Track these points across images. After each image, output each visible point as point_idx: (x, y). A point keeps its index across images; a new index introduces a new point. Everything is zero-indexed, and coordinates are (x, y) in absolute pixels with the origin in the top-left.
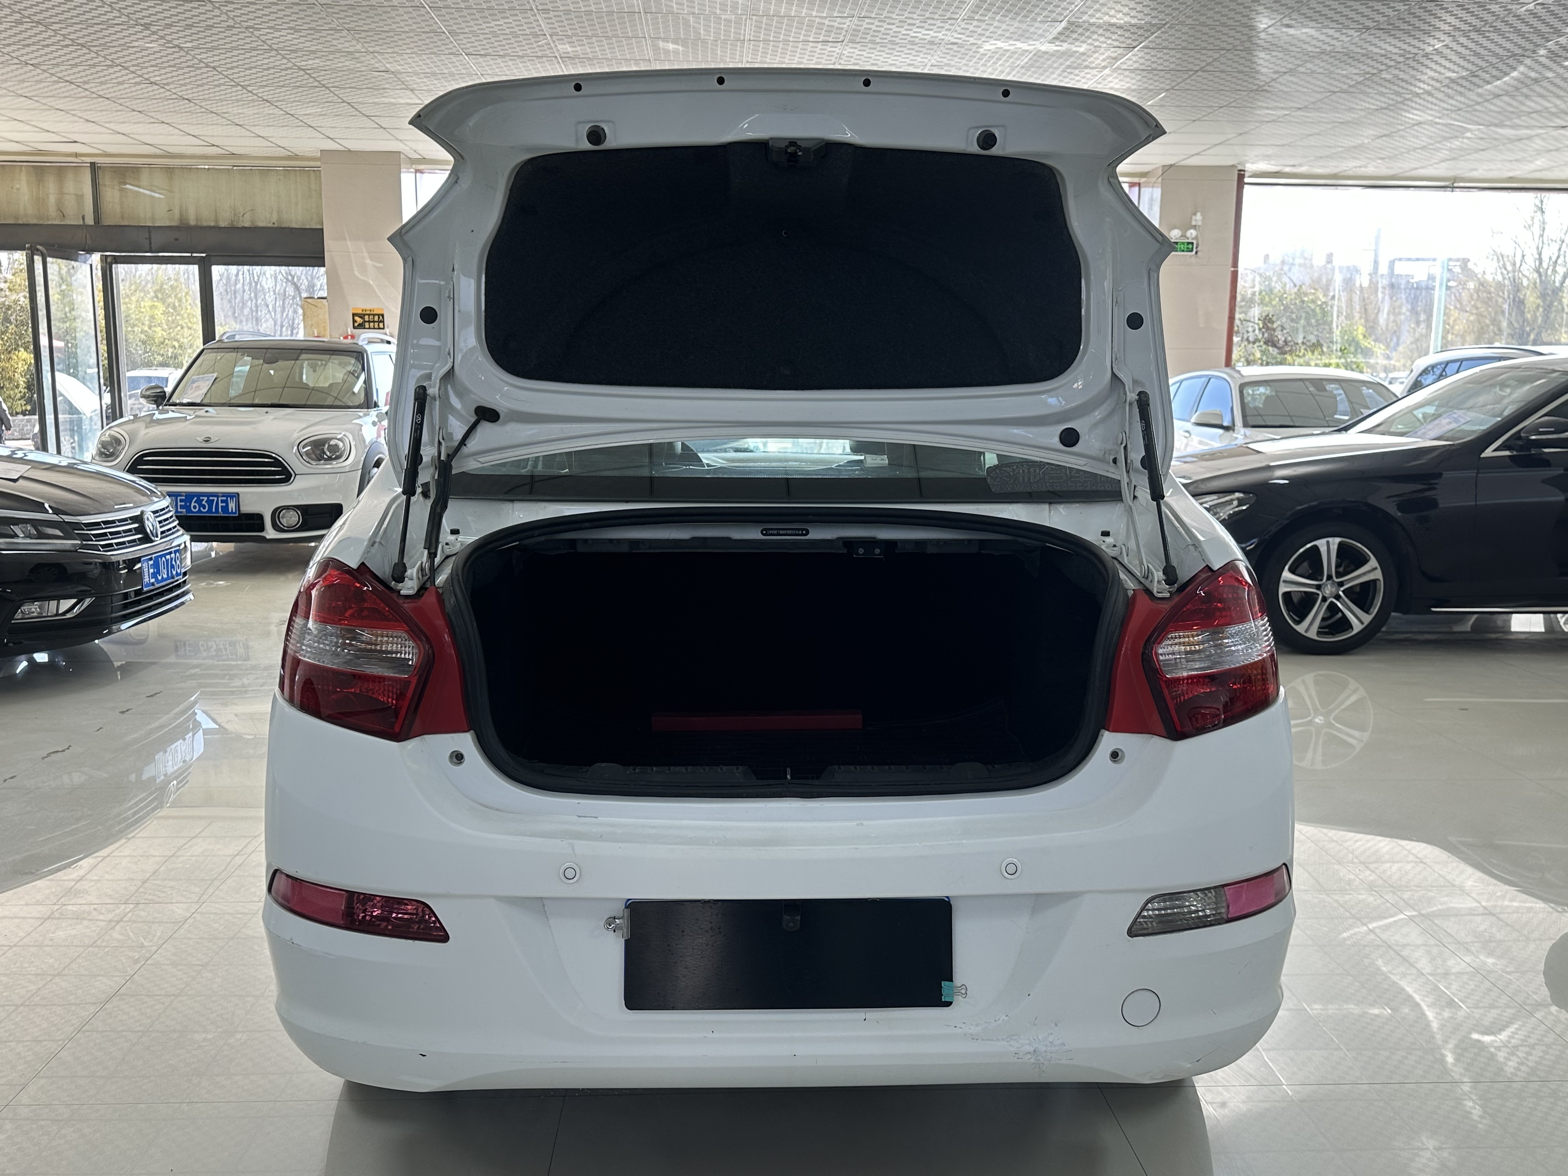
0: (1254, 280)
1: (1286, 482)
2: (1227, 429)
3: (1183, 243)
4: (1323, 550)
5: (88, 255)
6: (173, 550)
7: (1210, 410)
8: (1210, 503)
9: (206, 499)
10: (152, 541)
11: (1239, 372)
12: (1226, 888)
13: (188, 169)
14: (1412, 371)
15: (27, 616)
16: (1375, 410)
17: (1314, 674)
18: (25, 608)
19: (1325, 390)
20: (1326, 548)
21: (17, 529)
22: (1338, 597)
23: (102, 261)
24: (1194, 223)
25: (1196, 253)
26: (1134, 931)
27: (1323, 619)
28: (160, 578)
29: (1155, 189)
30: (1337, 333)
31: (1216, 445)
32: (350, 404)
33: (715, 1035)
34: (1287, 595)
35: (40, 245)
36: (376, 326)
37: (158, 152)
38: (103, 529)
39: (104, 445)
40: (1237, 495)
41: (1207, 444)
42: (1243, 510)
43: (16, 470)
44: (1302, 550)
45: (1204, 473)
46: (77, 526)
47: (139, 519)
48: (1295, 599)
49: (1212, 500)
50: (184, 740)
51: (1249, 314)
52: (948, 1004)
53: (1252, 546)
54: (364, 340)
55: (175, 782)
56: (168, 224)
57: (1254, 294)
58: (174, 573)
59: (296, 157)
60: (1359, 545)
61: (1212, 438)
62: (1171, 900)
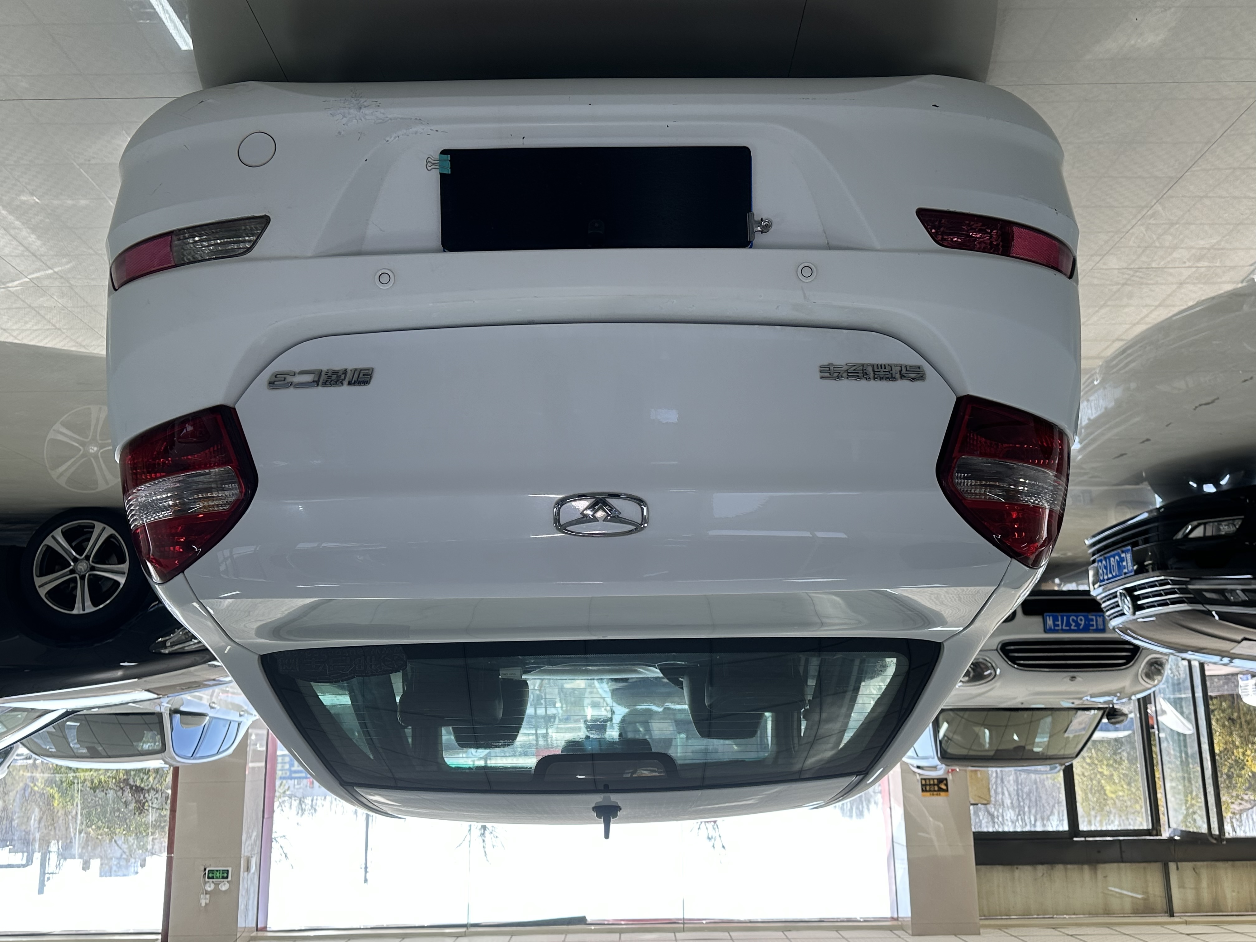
0: (153, 845)
1: (122, 664)
2: (177, 711)
3: (217, 878)
4: (88, 603)
5: (1172, 835)
6: (1106, 582)
7: (192, 728)
8: (191, 643)
9: (1072, 627)
10: (1125, 589)
11: (166, 763)
12: (173, 264)
13: (1091, 914)
14: (8, 767)
15: (1231, 522)
16: (41, 732)
17: (97, 490)
18: (1232, 529)
19: (88, 748)
20: (86, 604)
21: (1243, 597)
22: (75, 560)
23: (1160, 831)
24: (208, 896)
25: (205, 869)
26: (265, 221)
27: (88, 540)
28: (1117, 557)
29: (244, 926)
30: (78, 800)
31: (187, 696)
32: (951, 713)
33: (665, 123)
34: (122, 561)
35: (1213, 844)
36: (928, 781)
37: (1118, 928)
38: (1169, 599)
39: (1159, 672)
40: (167, 651)
41: (195, 697)
42: (161, 637)
43: (1244, 648)
44: (108, 602)
45: (195, 671)
46: (1190, 601)
47: (1137, 608)
48: (114, 558)
49: (191, 646)
50: (1089, 419)
51: (158, 815)
52: (444, 152)
53: (153, 604)
54: (941, 769)
55: (1096, 383)
56: (1108, 866)
57: (153, 834)
58: (1104, 562)
59: (1000, 927)
60: (55, 608)
61: (189, 703)
62: (227, 251)
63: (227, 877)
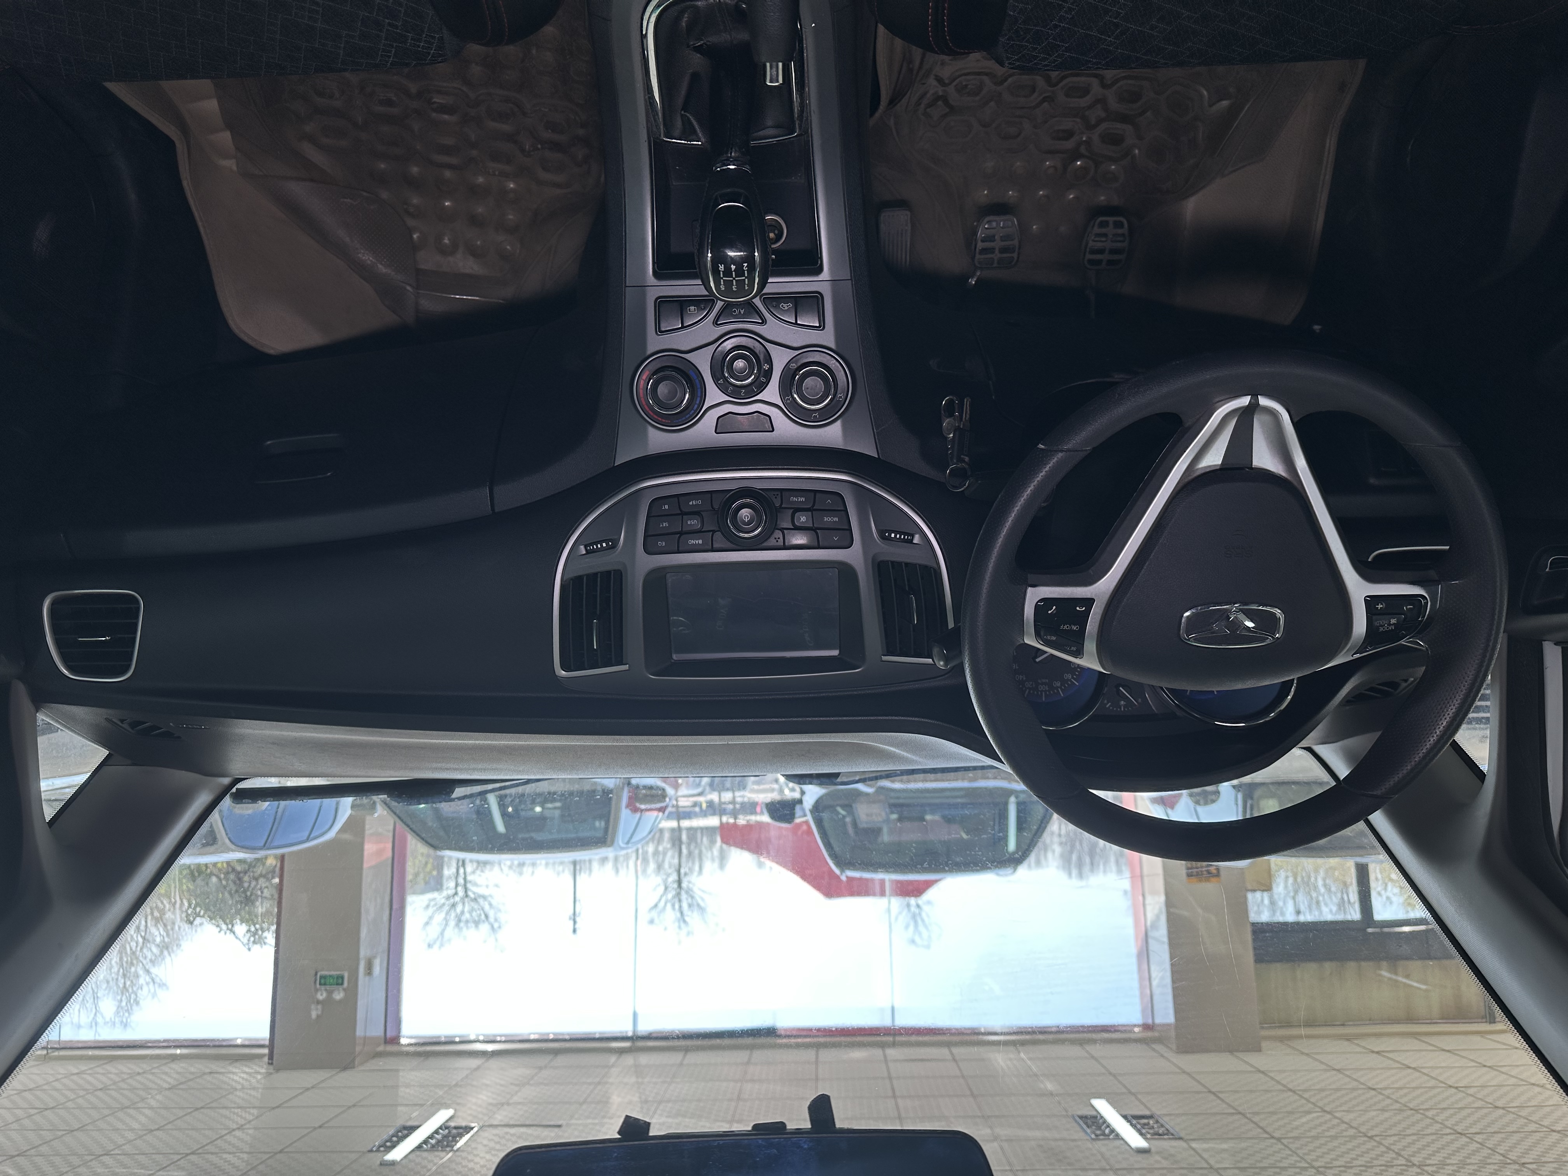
3: (330, 984)
24: (320, 1007)
25: (316, 974)
37: (1423, 1038)
59: (1280, 1039)
63: (342, 984)
